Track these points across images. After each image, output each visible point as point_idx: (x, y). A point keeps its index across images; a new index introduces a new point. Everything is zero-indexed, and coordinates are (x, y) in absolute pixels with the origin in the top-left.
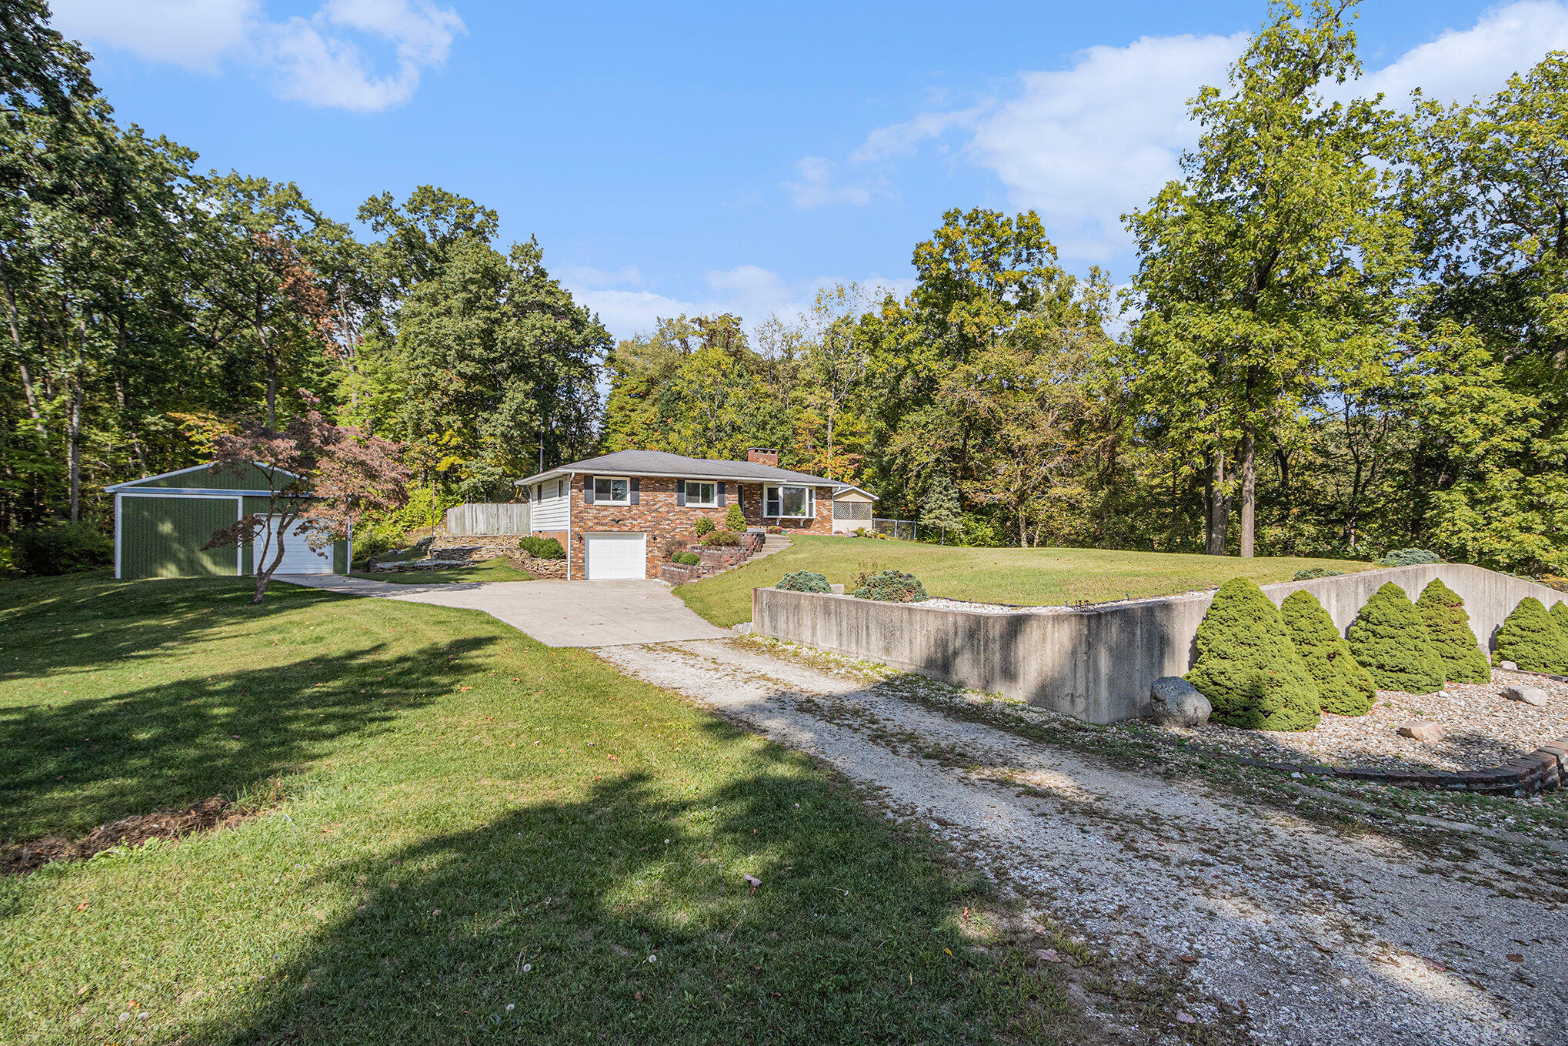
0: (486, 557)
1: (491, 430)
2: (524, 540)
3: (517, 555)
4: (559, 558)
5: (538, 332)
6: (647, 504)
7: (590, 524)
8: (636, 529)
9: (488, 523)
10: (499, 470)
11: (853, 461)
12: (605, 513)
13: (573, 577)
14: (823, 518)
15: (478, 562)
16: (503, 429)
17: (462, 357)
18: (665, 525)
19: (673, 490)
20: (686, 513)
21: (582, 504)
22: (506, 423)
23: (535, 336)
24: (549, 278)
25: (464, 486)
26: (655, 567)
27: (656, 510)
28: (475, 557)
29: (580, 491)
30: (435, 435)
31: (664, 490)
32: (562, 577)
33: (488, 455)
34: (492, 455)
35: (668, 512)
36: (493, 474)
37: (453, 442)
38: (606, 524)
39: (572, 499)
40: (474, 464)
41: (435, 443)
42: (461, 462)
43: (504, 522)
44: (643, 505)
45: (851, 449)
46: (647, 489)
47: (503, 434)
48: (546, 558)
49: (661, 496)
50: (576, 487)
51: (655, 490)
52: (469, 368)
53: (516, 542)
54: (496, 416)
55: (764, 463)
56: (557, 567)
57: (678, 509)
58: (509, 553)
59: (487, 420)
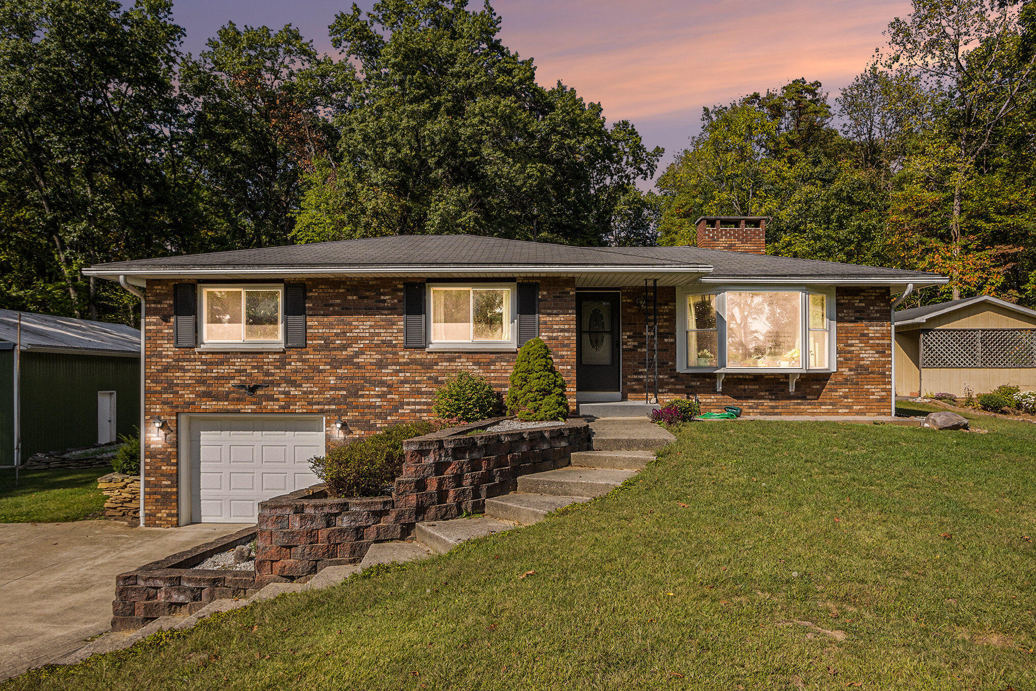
6: (327, 346)
7: (189, 396)
8: (297, 407)
11: (1002, 259)
12: (224, 370)
13: (151, 519)
14: (862, 370)
18: (372, 397)
19: (393, 310)
20: (427, 366)
21: (169, 349)
27: (349, 361)
29: (166, 319)
31: (369, 311)
32: (127, 517)
35: (381, 365)
38: (226, 397)
39: (147, 338)
44: (316, 349)
45: (1000, 237)
46: (324, 308)
49: (362, 327)
50: (157, 312)
51: (346, 310)
55: (730, 247)
57: (405, 356)
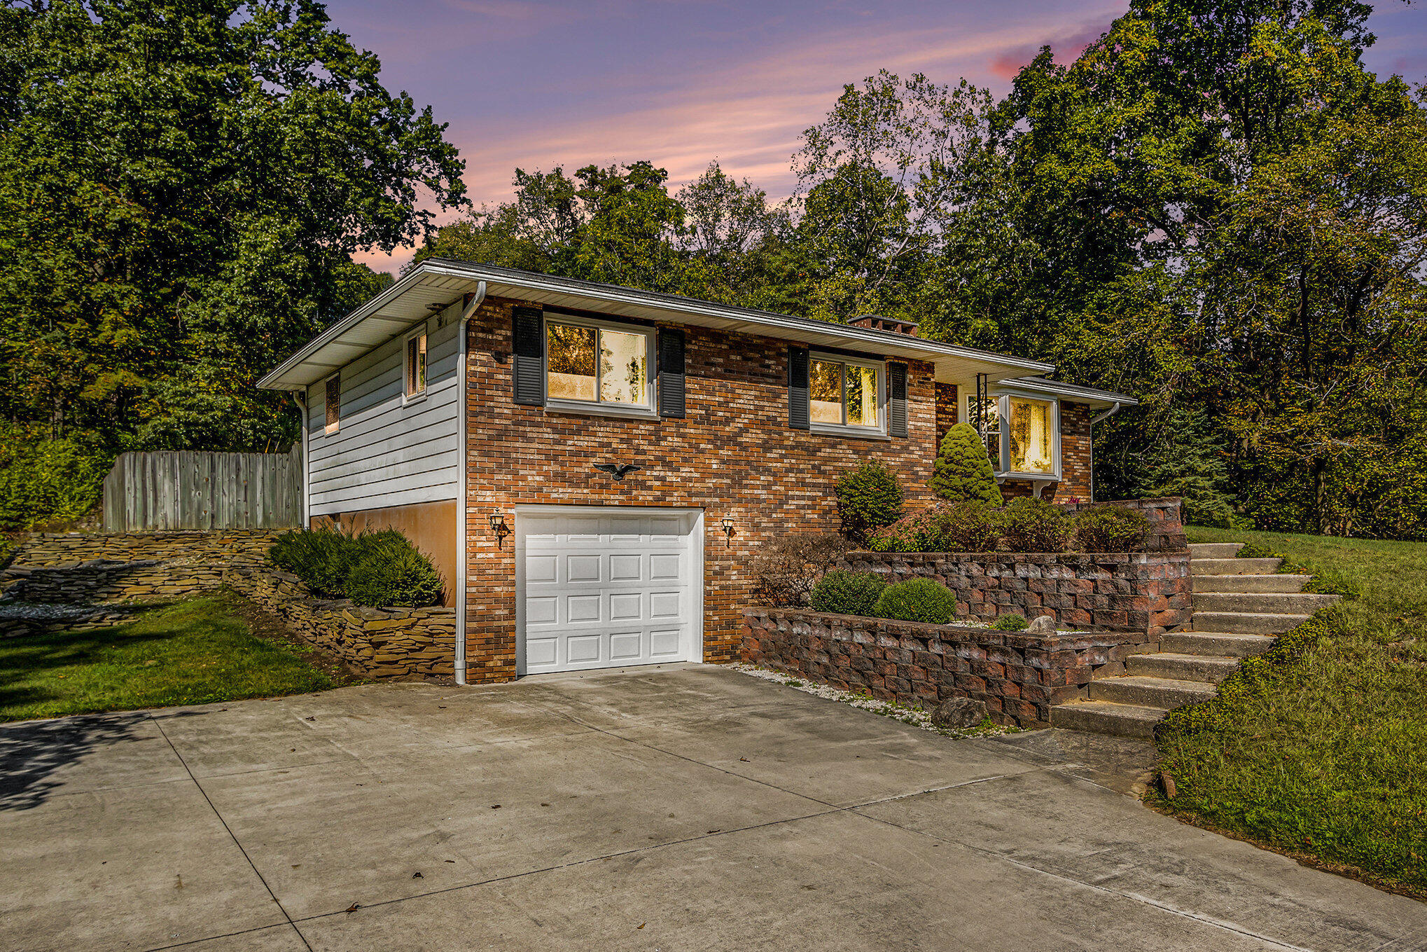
0: (170, 591)
1: (205, 314)
2: (285, 540)
3: (263, 589)
4: (420, 601)
5: (311, 118)
6: (708, 418)
7: (535, 479)
8: (674, 499)
9: (186, 500)
10: (226, 401)
12: (583, 442)
13: (478, 672)
14: (1075, 480)
15: (138, 609)
16: (232, 310)
17: (135, 147)
18: (757, 487)
19: (777, 377)
20: (812, 451)
21: (504, 404)
22: (240, 299)
23: (303, 126)
24: (329, 27)
25: (146, 432)
26: (731, 625)
27: (732, 440)
28: (133, 592)
29: (500, 358)
30: (80, 324)
31: (753, 377)
32: (437, 673)
33: (203, 370)
34: (210, 371)
35: (766, 447)
36: (211, 407)
37: (120, 338)
38: (585, 481)
39: (470, 388)
40: (167, 386)
41: (82, 344)
42: (142, 382)
43: (228, 499)
44: (698, 422)
46: (705, 368)
47: (231, 320)
48: (373, 601)
49: (746, 396)
50: (485, 346)
51: (729, 372)
52: (150, 172)
53: (259, 548)
54: (218, 284)
56: (418, 635)
57: (790, 437)
58: (238, 581)
59: (196, 295)
